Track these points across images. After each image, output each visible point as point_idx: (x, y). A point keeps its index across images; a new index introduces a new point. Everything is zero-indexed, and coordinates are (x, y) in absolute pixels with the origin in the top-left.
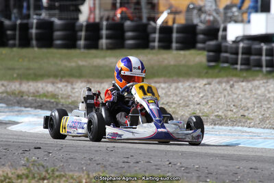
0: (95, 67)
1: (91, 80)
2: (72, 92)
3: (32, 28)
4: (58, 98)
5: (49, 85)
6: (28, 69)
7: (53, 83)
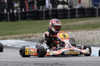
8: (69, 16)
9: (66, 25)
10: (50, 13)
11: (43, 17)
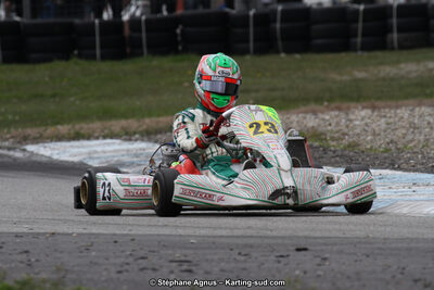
0: (384, 79)
1: (378, 103)
2: (347, 126)
3: (275, 21)
4: (325, 139)
5: (308, 116)
6: (273, 90)
7: (315, 113)
8: (359, 40)
9: (345, 78)
10: (278, 25)
11: (247, 41)
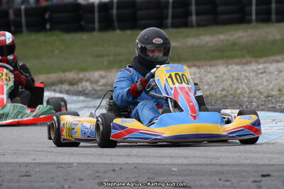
8: (169, 21)
10: (115, 11)
11: (94, 22)
